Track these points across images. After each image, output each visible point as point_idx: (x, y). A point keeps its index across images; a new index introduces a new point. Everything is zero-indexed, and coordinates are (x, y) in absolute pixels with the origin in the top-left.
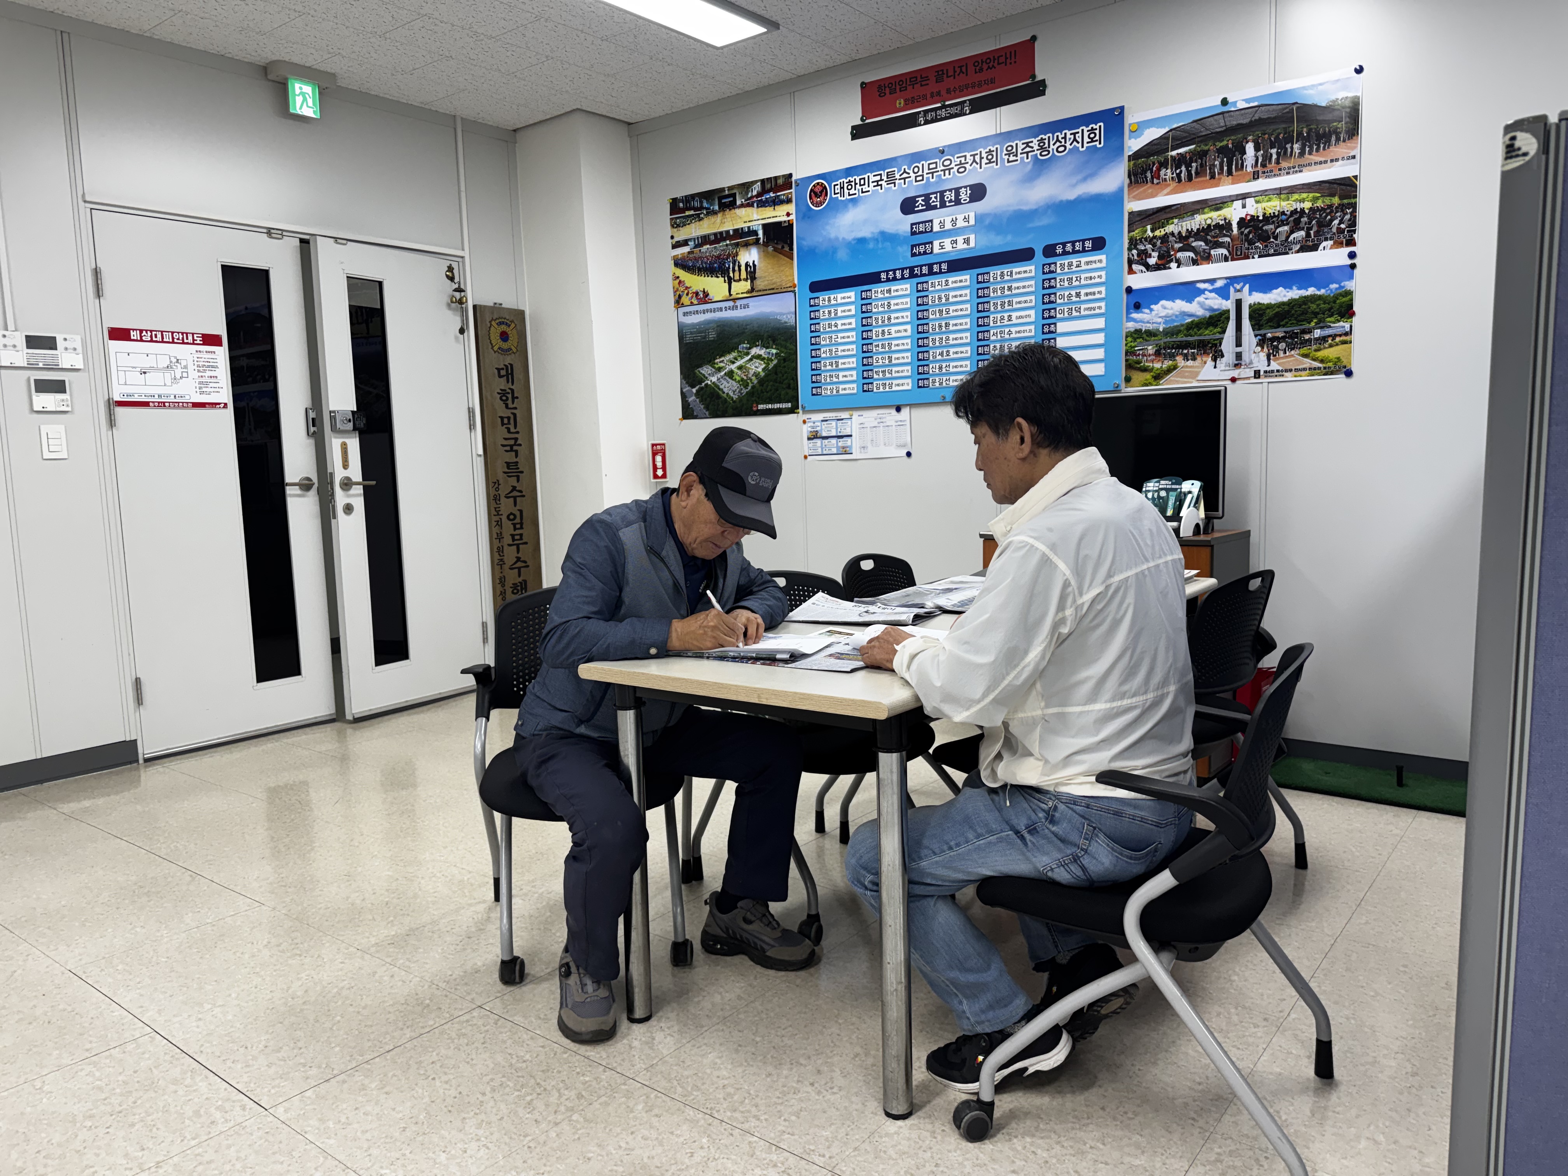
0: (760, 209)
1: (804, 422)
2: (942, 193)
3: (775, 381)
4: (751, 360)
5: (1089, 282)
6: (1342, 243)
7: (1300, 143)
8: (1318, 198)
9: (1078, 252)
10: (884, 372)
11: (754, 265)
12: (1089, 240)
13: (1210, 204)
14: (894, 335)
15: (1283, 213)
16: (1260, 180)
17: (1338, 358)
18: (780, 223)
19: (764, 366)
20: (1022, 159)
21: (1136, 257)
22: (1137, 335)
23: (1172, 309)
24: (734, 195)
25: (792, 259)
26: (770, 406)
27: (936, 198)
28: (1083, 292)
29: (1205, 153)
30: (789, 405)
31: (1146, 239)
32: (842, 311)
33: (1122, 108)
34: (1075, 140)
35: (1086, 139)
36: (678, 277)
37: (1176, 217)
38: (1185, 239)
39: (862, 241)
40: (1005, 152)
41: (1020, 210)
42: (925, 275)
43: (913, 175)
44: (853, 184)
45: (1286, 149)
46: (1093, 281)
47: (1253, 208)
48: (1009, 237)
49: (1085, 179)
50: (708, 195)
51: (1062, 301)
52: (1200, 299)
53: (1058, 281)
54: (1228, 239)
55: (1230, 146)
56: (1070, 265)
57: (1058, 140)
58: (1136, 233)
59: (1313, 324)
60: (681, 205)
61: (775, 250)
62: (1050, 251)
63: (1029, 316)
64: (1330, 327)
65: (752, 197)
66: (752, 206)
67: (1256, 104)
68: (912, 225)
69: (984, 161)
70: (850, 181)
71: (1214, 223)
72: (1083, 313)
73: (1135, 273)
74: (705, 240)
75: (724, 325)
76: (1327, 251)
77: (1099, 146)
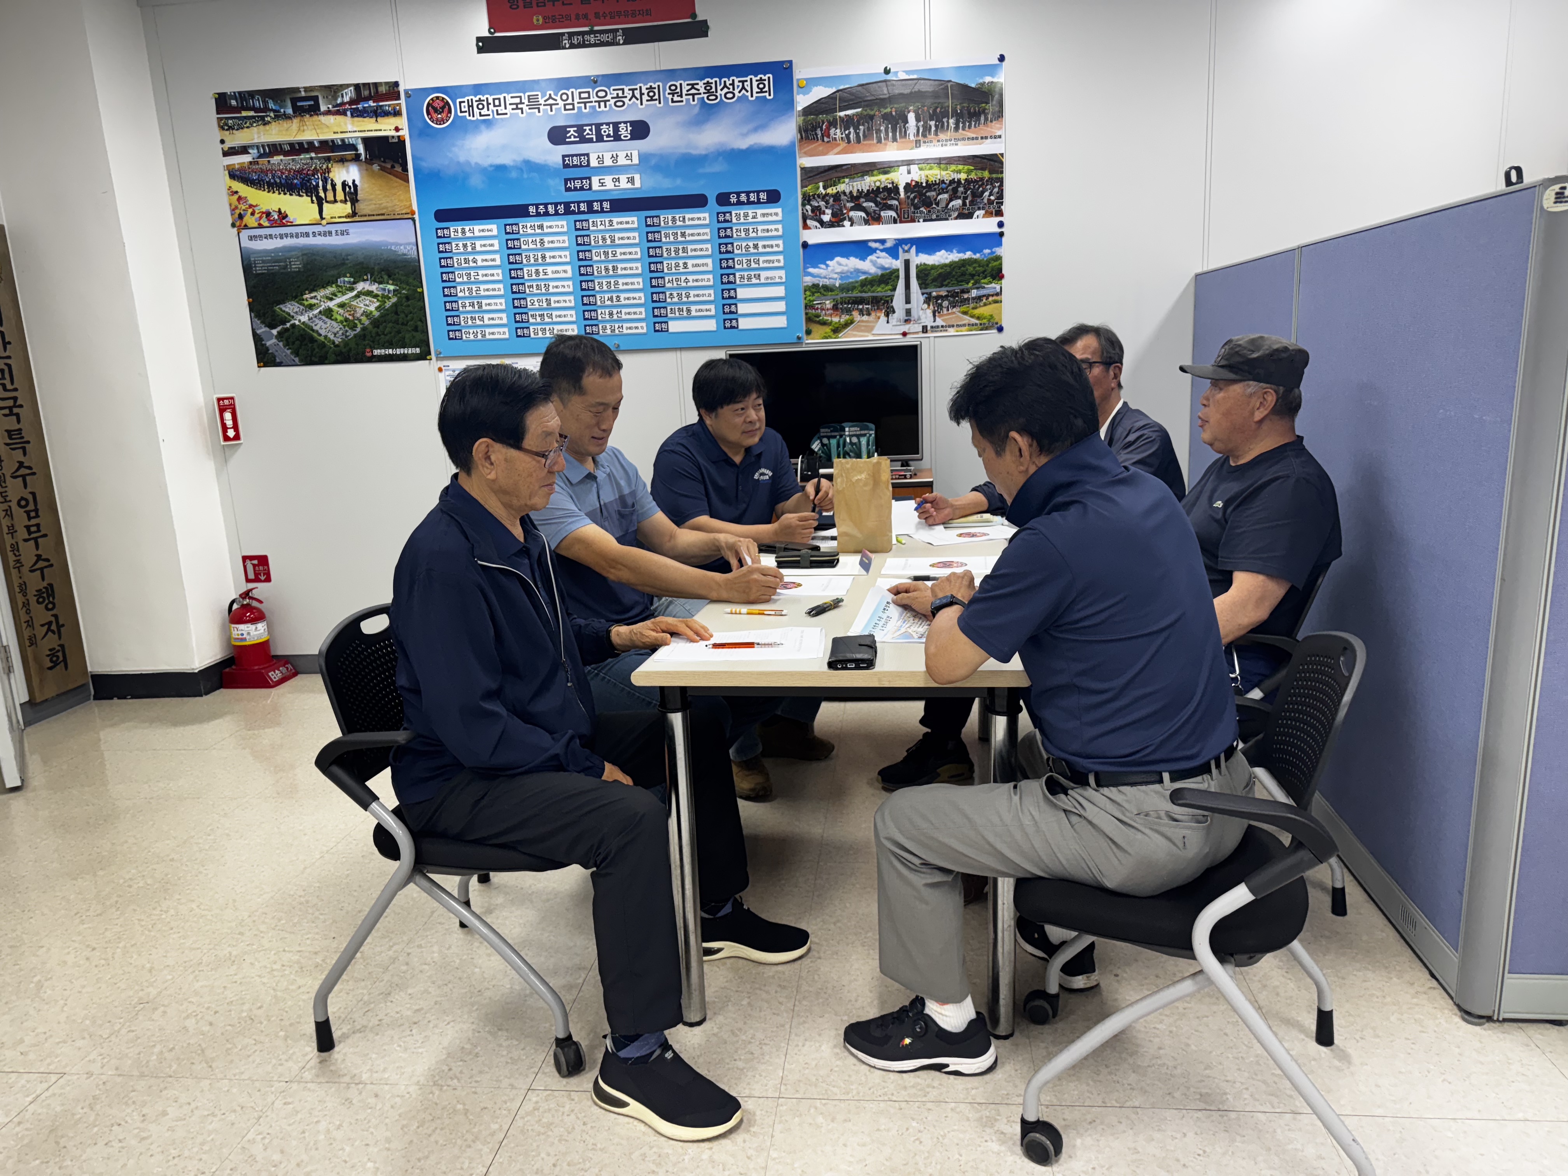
0: (356, 119)
1: (440, 370)
2: (598, 126)
3: (396, 322)
4: (357, 296)
5: (766, 234)
6: (992, 213)
7: (954, 118)
8: (971, 171)
9: (753, 203)
10: (542, 316)
11: (355, 186)
12: (763, 191)
13: (879, 167)
14: (551, 276)
15: (943, 182)
16: (922, 148)
17: (991, 316)
18: (385, 138)
19: (378, 304)
20: (688, 100)
21: (810, 213)
22: (815, 289)
23: (847, 265)
24: (315, 99)
25: (407, 181)
26: (390, 351)
27: (591, 130)
28: (761, 244)
29: (872, 117)
30: (418, 350)
31: (819, 196)
32: (481, 246)
33: (791, 62)
34: (743, 88)
35: (755, 89)
36: (236, 192)
37: (847, 177)
38: (856, 199)
39: (501, 168)
40: (668, 91)
41: (689, 154)
42: (583, 213)
43: (561, 103)
44: (485, 103)
45: (943, 123)
46: (770, 234)
47: (917, 175)
48: (679, 182)
49: (756, 129)
50: (277, 94)
51: (739, 251)
52: (872, 257)
53: (734, 231)
54: (895, 202)
55: (894, 113)
56: (746, 216)
57: (725, 86)
58: (809, 189)
59: (970, 285)
60: (234, 103)
61: (383, 169)
62: (723, 199)
63: (707, 265)
64: (984, 288)
65: (343, 104)
66: (344, 113)
67: (915, 77)
68: (564, 156)
69: (645, 97)
70: (480, 100)
71: (882, 186)
72: (762, 265)
73: (810, 228)
74: (275, 149)
75: (313, 254)
76: (980, 219)
77: (768, 97)
